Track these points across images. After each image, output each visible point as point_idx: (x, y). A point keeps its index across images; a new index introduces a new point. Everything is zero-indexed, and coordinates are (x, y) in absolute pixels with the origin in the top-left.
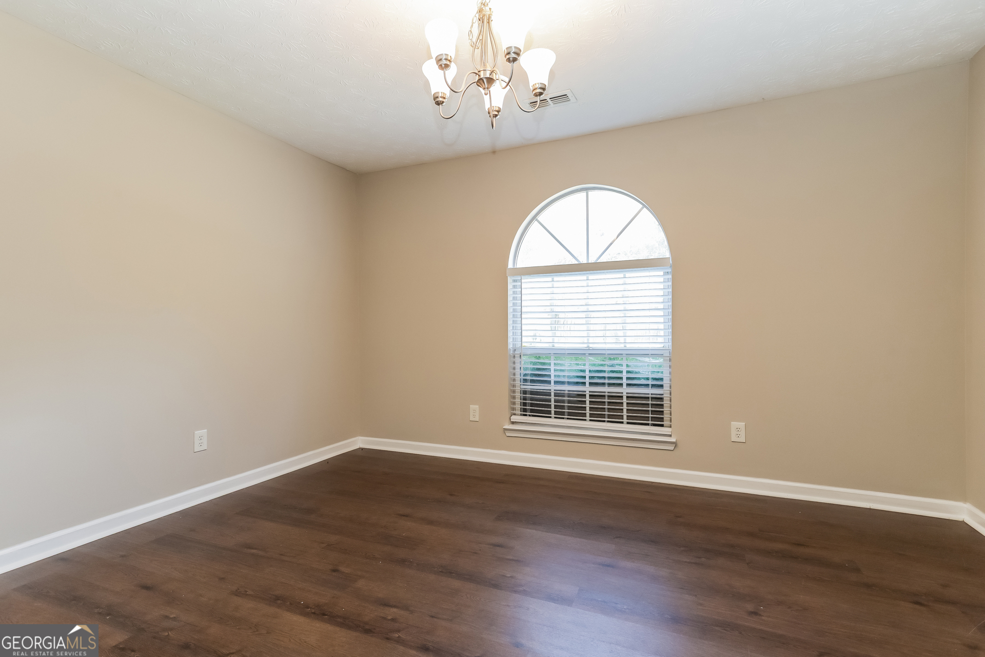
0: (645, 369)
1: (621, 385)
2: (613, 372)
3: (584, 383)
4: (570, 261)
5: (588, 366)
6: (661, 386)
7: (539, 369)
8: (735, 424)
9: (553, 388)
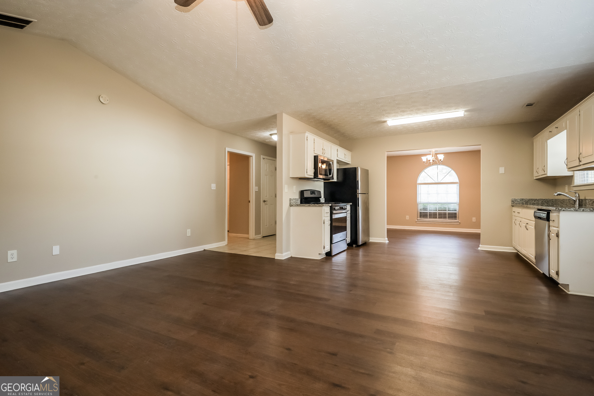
0: (452, 207)
1: (446, 210)
2: (444, 207)
3: (437, 210)
4: (434, 182)
5: (438, 207)
6: (456, 211)
7: (424, 207)
8: (473, 218)
9: (428, 211)
